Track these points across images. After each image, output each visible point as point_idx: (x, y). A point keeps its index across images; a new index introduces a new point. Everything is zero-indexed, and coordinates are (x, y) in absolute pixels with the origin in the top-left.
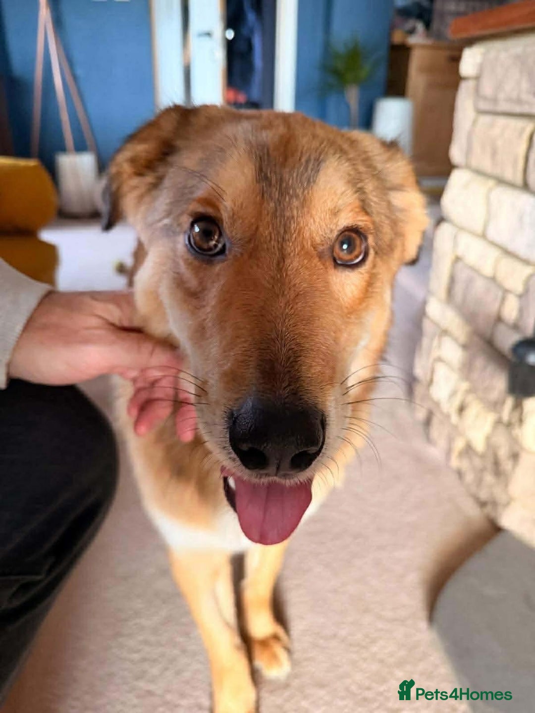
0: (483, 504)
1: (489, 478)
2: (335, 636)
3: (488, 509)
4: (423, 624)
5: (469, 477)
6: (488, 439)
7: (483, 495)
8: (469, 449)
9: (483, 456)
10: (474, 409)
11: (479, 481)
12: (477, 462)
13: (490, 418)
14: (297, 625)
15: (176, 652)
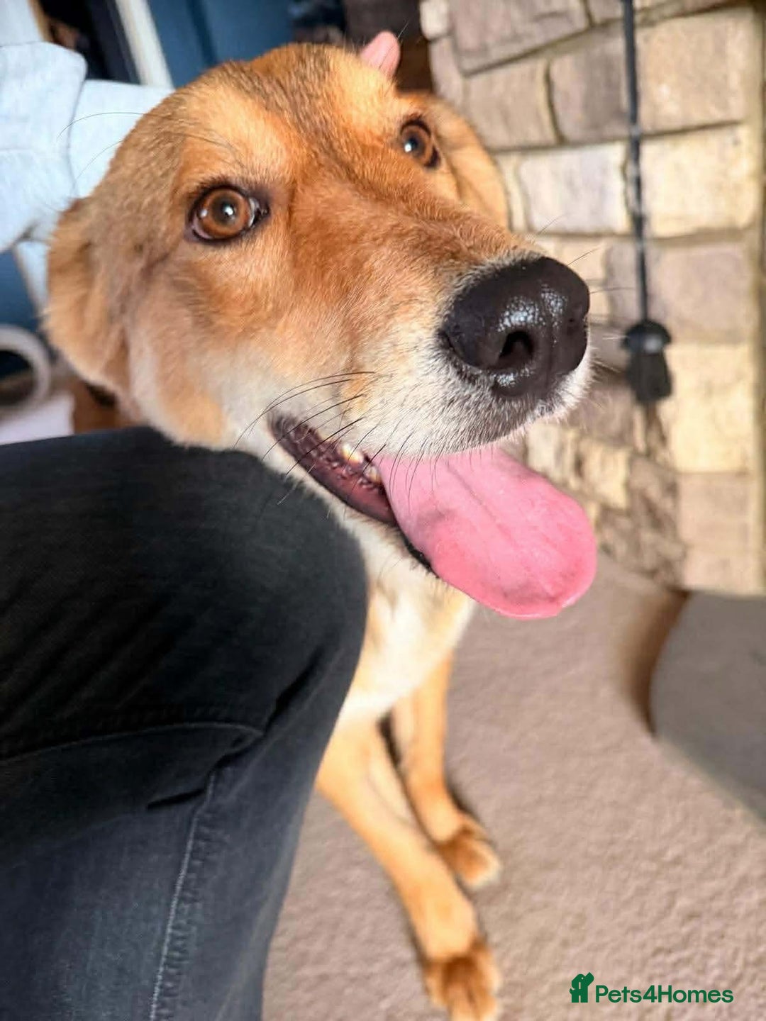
0: (652, 573)
1: (648, 536)
2: (540, 801)
3: (664, 576)
4: (645, 740)
5: (621, 548)
6: (628, 486)
7: (649, 561)
8: (607, 512)
9: (629, 513)
10: (595, 456)
11: (637, 548)
12: (625, 523)
13: (621, 456)
14: (486, 809)
15: (337, 910)
